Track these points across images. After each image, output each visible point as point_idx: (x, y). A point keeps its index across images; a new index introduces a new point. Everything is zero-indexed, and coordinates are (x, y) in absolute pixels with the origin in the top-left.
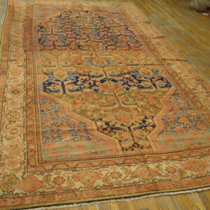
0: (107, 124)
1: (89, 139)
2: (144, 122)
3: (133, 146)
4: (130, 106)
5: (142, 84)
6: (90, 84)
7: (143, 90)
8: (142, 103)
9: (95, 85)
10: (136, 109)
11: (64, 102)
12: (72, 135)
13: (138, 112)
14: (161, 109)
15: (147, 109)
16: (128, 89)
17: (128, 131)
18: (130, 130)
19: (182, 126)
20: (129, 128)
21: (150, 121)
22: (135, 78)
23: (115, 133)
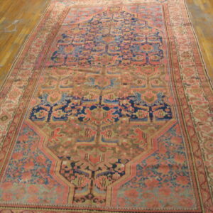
0: (73, 164)
1: (46, 183)
2: (114, 166)
3: (87, 197)
4: (108, 144)
5: (137, 114)
6: (78, 110)
7: (134, 122)
8: (125, 141)
9: (83, 112)
10: (114, 148)
11: (43, 132)
12: (33, 175)
13: (115, 152)
14: (143, 150)
15: (126, 149)
16: (117, 120)
17: (90, 176)
18: (93, 176)
19: (157, 177)
20: (93, 172)
21: (123, 166)
22: (133, 105)
23: (76, 177)
